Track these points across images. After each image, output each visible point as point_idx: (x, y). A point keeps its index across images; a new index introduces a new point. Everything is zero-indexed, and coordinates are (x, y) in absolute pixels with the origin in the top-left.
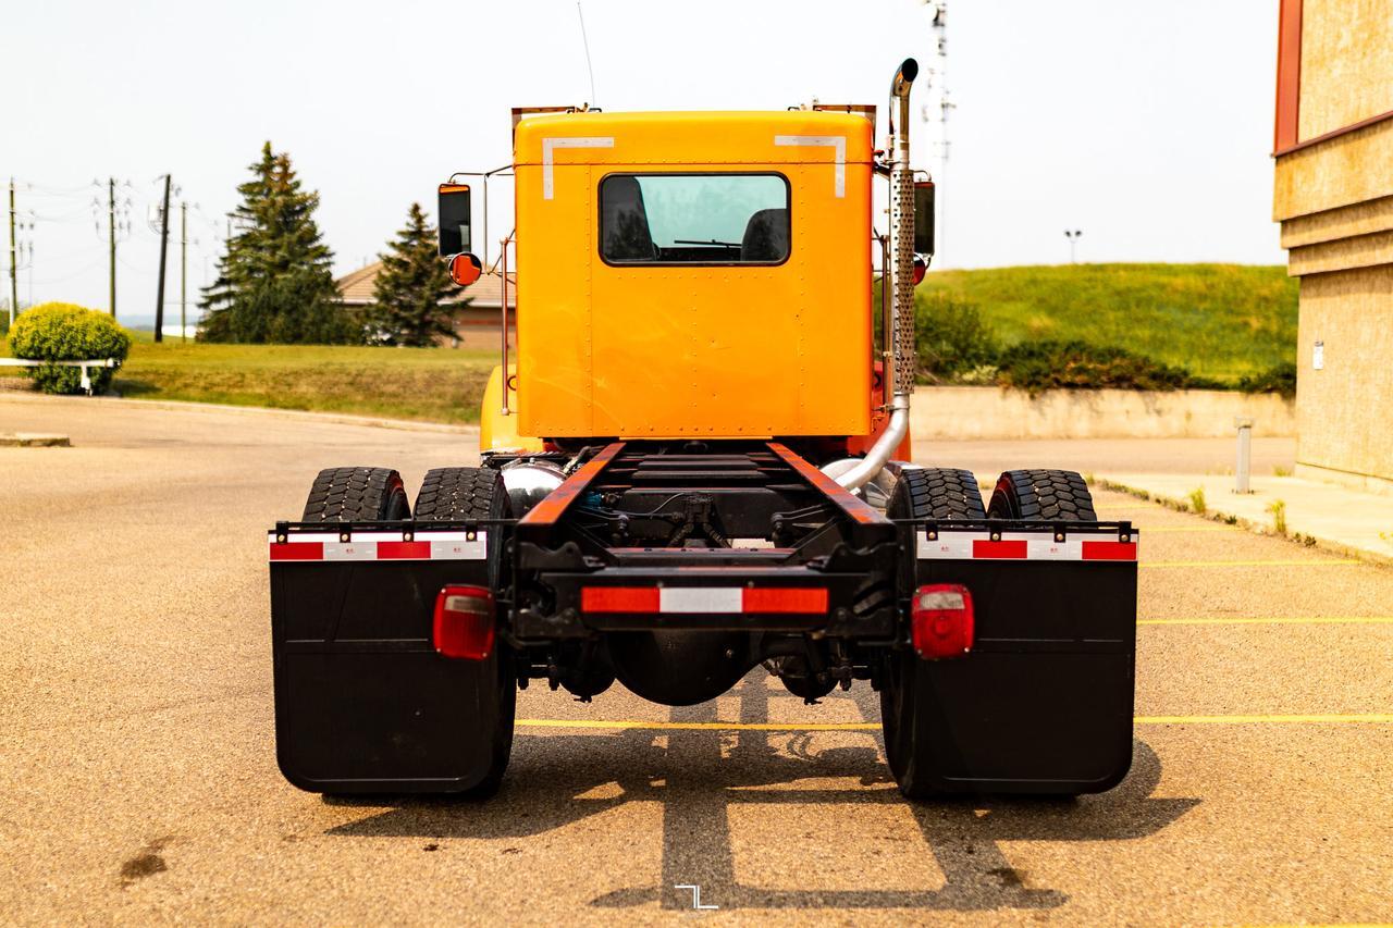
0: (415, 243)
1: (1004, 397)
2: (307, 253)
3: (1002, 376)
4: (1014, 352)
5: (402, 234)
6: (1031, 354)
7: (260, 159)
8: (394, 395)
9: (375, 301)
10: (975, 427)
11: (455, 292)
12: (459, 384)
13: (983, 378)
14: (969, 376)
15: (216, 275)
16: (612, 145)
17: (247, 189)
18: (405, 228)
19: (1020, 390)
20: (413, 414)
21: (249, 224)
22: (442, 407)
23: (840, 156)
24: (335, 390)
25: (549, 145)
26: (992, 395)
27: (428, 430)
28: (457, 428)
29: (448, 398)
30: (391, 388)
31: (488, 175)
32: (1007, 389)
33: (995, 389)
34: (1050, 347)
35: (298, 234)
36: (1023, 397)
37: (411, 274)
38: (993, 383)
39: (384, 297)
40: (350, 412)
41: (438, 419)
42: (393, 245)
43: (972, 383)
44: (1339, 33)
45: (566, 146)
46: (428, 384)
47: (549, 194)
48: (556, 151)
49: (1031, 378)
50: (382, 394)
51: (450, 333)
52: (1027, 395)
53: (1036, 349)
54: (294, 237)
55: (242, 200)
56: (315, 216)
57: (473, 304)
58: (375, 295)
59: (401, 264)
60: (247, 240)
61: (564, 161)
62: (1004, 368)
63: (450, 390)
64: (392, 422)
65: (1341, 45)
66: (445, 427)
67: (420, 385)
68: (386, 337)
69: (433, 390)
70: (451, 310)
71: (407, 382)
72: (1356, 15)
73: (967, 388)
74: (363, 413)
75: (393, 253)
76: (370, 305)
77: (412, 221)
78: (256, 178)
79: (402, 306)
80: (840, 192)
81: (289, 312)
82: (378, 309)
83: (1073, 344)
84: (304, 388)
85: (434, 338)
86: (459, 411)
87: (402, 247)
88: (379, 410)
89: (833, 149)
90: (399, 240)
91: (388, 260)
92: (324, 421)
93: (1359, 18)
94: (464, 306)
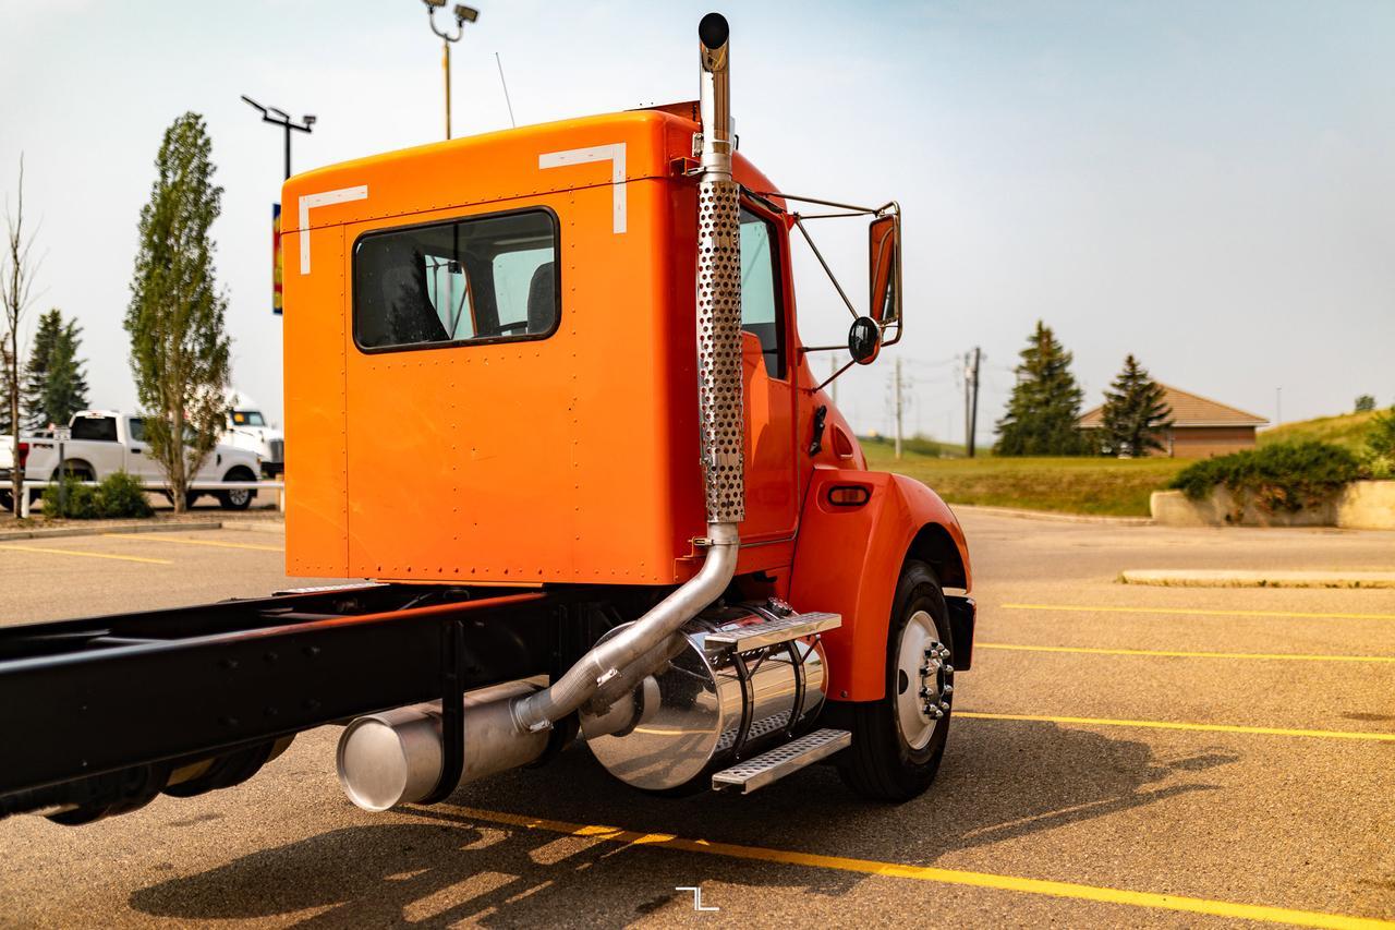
0: (1130, 384)
2: (1064, 394)
5: (1120, 377)
7: (1034, 332)
8: (1042, 493)
9: (1102, 426)
11: (1162, 416)
12: (1095, 484)
15: (1007, 411)
16: (365, 195)
17: (1027, 353)
18: (1122, 373)
20: (1050, 508)
21: (1027, 377)
22: (1075, 503)
23: (619, 174)
24: (1001, 491)
25: (305, 205)
27: (1059, 520)
28: (1082, 518)
29: (1083, 495)
30: (1042, 488)
35: (1057, 382)
37: (1126, 406)
39: (1108, 421)
40: (1004, 506)
41: (1069, 511)
42: (1114, 385)
46: (1070, 484)
47: (305, 267)
48: (312, 211)
50: (1033, 493)
51: (1157, 446)
54: (1054, 384)
55: (1023, 361)
56: (1068, 369)
57: (1175, 425)
58: (1102, 420)
59: (1119, 398)
60: (1025, 388)
63: (1086, 489)
64: (1034, 514)
66: (1073, 518)
67: (1064, 485)
68: (1109, 451)
69: (1073, 489)
70: (1156, 429)
71: (1054, 484)
74: (1014, 507)
75: (1115, 392)
76: (1099, 428)
77: (1128, 369)
78: (1030, 345)
79: (1120, 427)
80: (620, 225)
81: (1040, 435)
82: (1104, 431)
84: (980, 489)
85: (1145, 450)
86: (1087, 505)
87: (1121, 386)
88: (1028, 505)
89: (609, 164)
90: (1118, 382)
91: (1110, 396)
92: (983, 513)
94: (1168, 426)
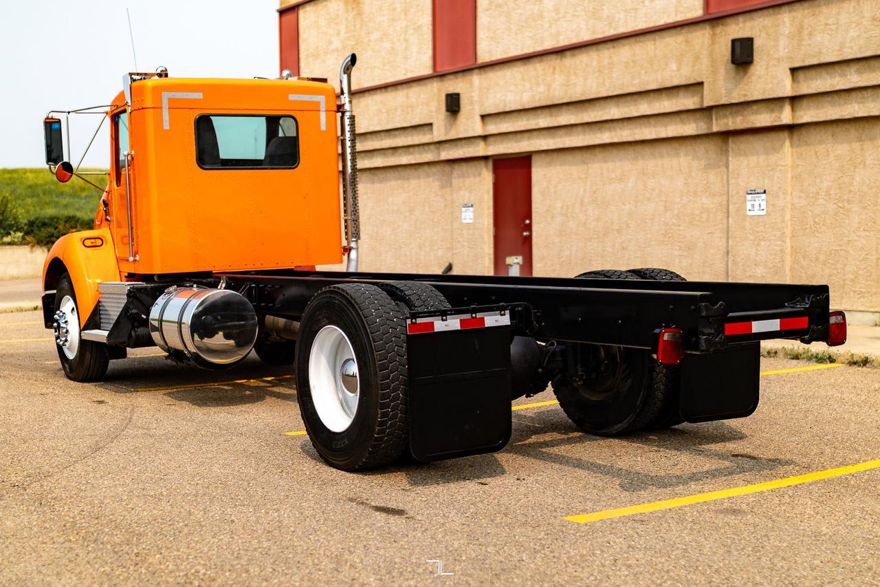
1: (32, 251)
3: (28, 238)
4: (31, 224)
6: (44, 224)
10: (13, 271)
13: (16, 240)
14: (7, 239)
16: (202, 97)
19: (41, 247)
23: (323, 107)
25: (166, 96)
26: (25, 250)
31: (69, 113)
32: (33, 246)
33: (26, 246)
34: (55, 220)
36: (43, 251)
38: (23, 242)
43: (10, 244)
44: (330, 40)
45: (176, 97)
47: (166, 126)
48: (170, 100)
49: (48, 239)
52: (46, 250)
53: (46, 221)
61: (175, 106)
62: (27, 233)
65: (333, 47)
72: (343, 32)
73: (8, 247)
80: (323, 127)
83: (70, 218)
89: (318, 103)
93: (345, 33)
